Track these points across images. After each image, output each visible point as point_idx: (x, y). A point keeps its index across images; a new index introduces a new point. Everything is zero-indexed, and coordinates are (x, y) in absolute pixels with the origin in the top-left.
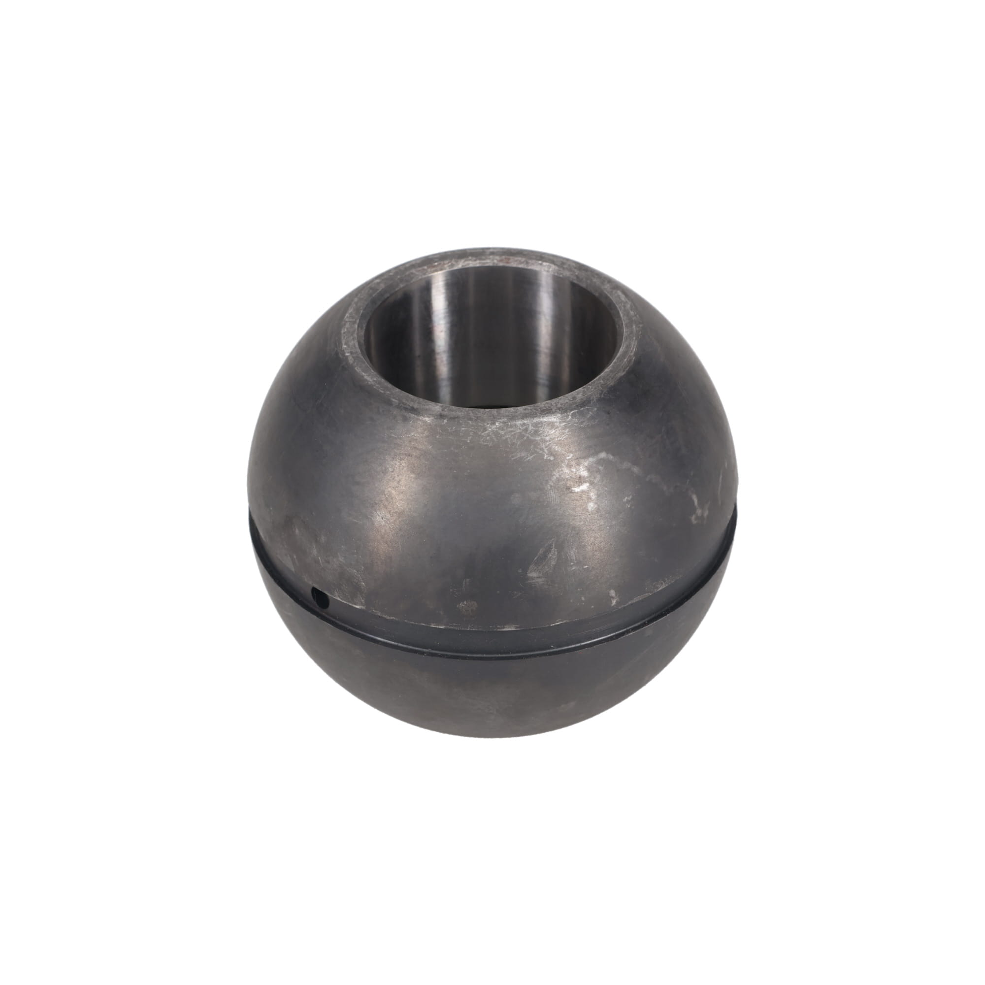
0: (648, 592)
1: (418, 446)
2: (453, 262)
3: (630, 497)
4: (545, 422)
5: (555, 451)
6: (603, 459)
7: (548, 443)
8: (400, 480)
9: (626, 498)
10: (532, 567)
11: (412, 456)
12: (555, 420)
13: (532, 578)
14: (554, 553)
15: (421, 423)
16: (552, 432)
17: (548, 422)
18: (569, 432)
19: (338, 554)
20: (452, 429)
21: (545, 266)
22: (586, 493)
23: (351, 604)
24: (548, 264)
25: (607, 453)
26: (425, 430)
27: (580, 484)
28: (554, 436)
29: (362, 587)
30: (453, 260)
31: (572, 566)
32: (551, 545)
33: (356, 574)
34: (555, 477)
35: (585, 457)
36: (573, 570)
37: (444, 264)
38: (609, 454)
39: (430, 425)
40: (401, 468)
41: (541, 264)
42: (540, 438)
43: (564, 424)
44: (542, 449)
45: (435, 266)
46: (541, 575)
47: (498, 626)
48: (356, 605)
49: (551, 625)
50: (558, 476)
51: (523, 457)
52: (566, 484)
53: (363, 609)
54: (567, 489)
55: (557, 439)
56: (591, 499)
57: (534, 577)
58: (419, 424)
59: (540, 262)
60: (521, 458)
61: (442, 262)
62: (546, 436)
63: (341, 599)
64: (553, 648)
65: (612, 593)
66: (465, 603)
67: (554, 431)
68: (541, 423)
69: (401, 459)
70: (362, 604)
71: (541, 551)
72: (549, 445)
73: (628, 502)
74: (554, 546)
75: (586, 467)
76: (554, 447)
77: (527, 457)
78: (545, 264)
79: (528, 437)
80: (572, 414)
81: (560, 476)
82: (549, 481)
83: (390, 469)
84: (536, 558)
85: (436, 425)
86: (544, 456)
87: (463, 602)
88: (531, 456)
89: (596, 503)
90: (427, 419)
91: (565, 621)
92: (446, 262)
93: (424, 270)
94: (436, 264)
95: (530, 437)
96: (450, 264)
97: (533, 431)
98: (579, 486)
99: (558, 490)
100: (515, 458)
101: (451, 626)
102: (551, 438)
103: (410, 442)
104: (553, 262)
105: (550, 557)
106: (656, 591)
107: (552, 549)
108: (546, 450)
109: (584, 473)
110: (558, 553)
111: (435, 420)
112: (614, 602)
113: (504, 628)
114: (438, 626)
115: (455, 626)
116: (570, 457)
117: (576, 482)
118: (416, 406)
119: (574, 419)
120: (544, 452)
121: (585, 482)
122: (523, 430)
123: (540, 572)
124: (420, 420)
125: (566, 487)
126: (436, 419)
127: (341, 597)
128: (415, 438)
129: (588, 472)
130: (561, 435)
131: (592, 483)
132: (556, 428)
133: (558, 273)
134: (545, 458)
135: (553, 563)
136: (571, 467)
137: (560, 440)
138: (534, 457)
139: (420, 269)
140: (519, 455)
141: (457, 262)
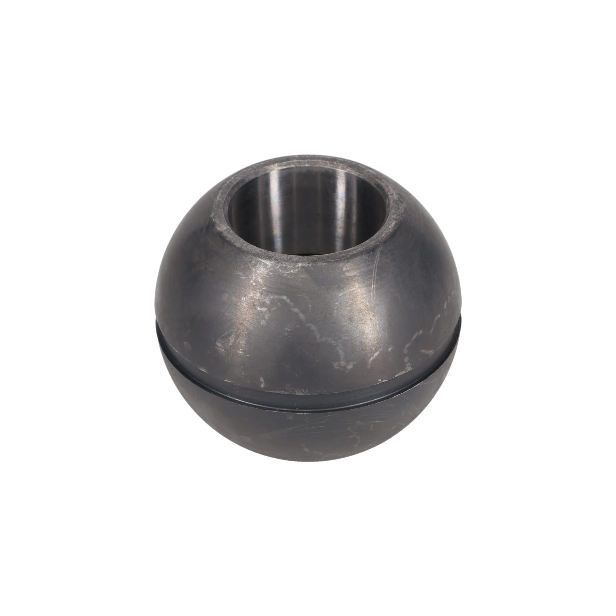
0: (288, 392)
2: (345, 167)
3: (290, 330)
4: (263, 262)
5: (258, 281)
6: (283, 300)
7: (257, 275)
9: (287, 329)
10: (220, 340)
12: (269, 264)
13: (218, 346)
14: (233, 338)
16: (263, 270)
17: (265, 263)
18: (272, 274)
22: (263, 314)
25: (288, 298)
27: (262, 307)
28: (262, 273)
30: (346, 166)
31: (240, 351)
32: (233, 332)
34: (250, 295)
35: (273, 293)
36: (240, 354)
37: (339, 165)
38: (288, 299)
42: (255, 270)
43: (273, 269)
44: (252, 276)
45: (334, 164)
46: (223, 347)
47: (198, 366)
49: (224, 380)
50: (252, 295)
51: (240, 275)
52: (254, 302)
54: (253, 305)
55: (263, 275)
56: (264, 318)
57: (219, 347)
60: (239, 275)
61: (339, 164)
62: (259, 270)
64: (229, 396)
65: (262, 380)
67: (264, 270)
68: (261, 262)
71: (226, 334)
72: (257, 276)
73: (287, 331)
74: (234, 334)
75: (271, 299)
76: (259, 278)
77: (242, 277)
79: (249, 266)
80: (281, 266)
81: (253, 296)
82: (246, 296)
84: (222, 336)
86: (251, 280)
88: (245, 277)
89: (266, 322)
91: (231, 382)
92: (341, 165)
93: (326, 163)
94: (335, 163)
95: (251, 267)
96: (343, 167)
97: (254, 264)
98: (261, 307)
99: (248, 303)
100: (236, 274)
102: (260, 273)
105: (230, 340)
106: (294, 394)
107: (232, 335)
108: (254, 278)
109: (268, 302)
110: (235, 339)
112: (262, 386)
113: (201, 368)
116: (264, 289)
117: (261, 304)
119: (280, 269)
120: (252, 278)
121: (266, 307)
122: (249, 261)
123: (222, 345)
125: (253, 304)
129: (270, 302)
130: (267, 274)
131: (269, 310)
132: (267, 269)
134: (251, 282)
135: (231, 343)
136: (261, 294)
137: (264, 276)
138: (246, 278)
139: (325, 161)
140: (239, 273)
141: (347, 167)
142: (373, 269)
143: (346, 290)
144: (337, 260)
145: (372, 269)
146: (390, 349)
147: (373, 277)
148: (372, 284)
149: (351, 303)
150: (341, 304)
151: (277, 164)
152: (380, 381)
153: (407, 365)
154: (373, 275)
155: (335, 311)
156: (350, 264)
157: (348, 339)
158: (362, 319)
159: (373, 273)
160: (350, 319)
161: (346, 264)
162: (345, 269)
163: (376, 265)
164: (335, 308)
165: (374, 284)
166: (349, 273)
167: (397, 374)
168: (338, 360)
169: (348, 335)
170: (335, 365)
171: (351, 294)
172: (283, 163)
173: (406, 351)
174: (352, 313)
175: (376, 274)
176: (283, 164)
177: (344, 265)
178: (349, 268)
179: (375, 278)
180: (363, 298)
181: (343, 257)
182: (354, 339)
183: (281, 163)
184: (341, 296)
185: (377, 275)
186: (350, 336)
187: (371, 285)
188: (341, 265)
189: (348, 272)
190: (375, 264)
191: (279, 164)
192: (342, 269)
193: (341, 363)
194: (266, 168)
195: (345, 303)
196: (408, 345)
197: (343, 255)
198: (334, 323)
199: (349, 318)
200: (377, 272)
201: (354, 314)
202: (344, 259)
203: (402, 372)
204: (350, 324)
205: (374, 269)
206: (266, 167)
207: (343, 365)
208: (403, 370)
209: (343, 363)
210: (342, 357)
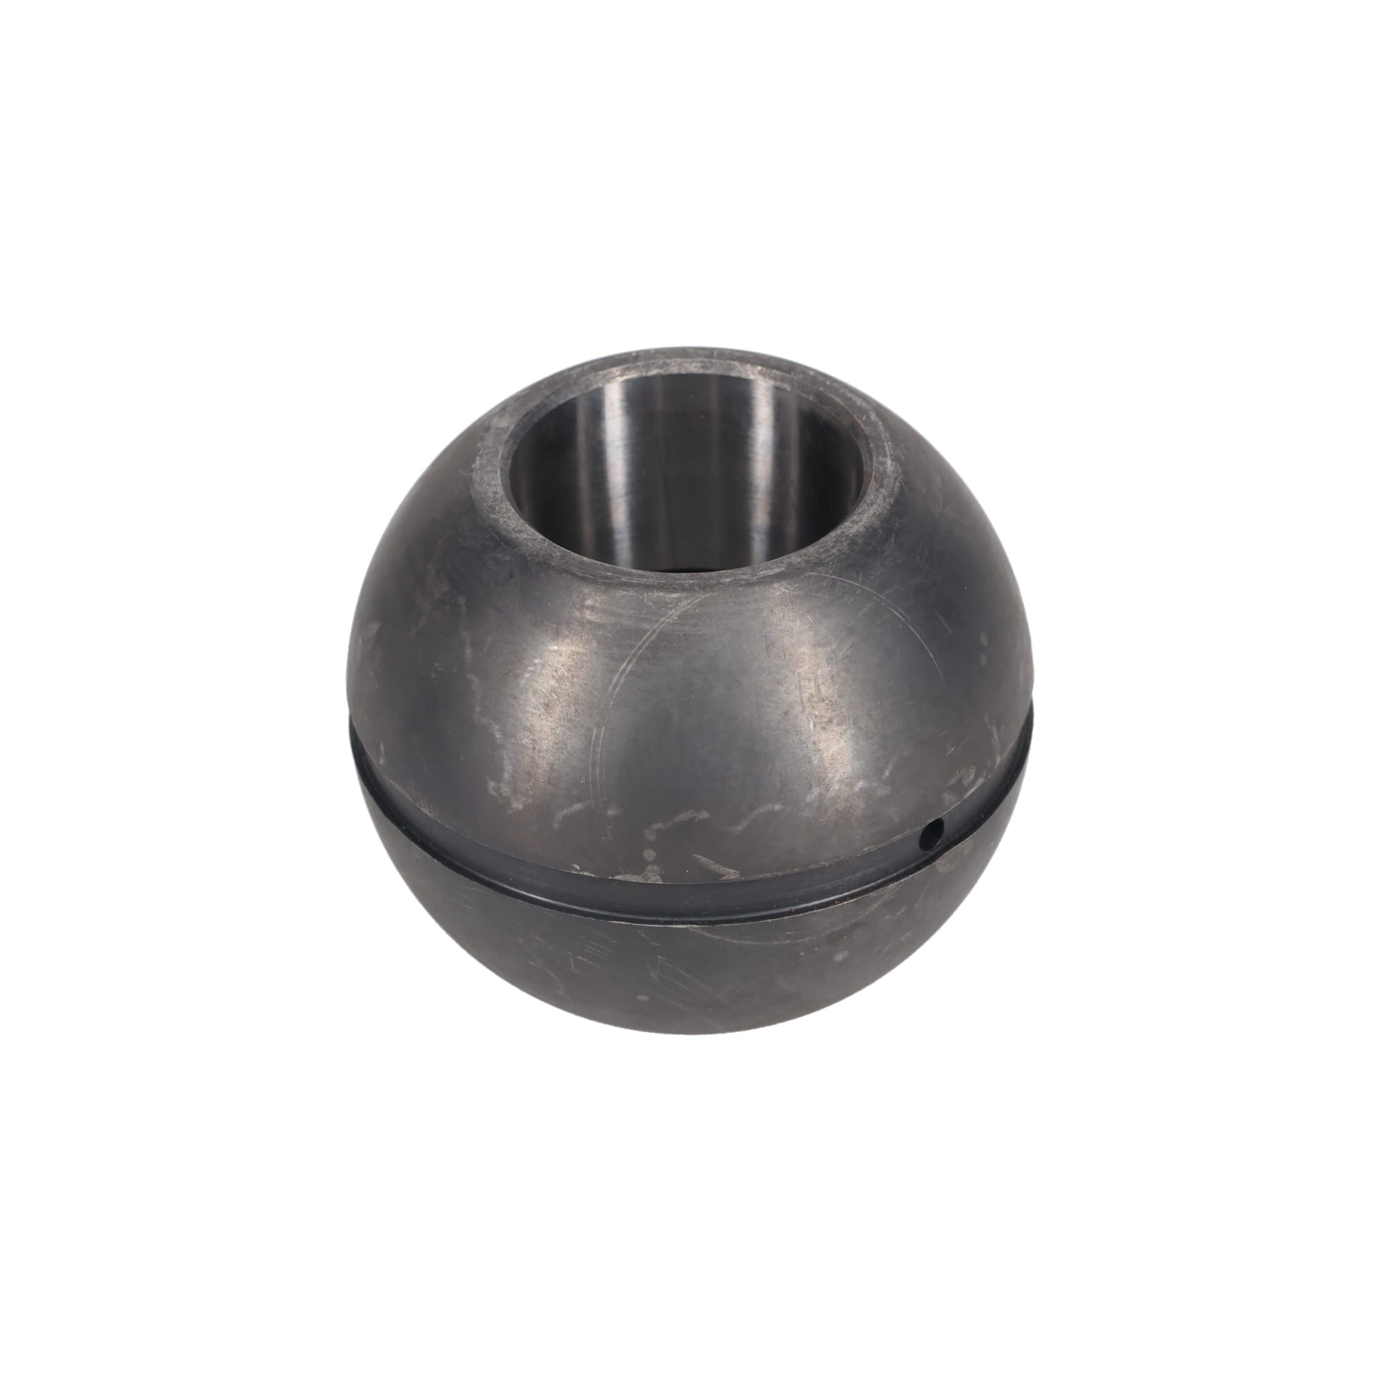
142: (649, 631)
143: (568, 643)
144: (588, 576)
145: (646, 631)
146: (611, 812)
147: (636, 648)
148: (626, 661)
149: (564, 675)
150: (543, 666)
151: (759, 368)
152: (576, 870)
153: (649, 867)
154: (640, 643)
155: (527, 675)
156: (606, 597)
157: (527, 745)
158: (571, 719)
159: (643, 640)
160: (547, 705)
161: (598, 594)
162: (589, 602)
163: (658, 627)
164: (530, 669)
165: (629, 662)
166: (593, 613)
167: (621, 874)
168: (499, 779)
169: (531, 737)
170: (492, 784)
171: (572, 657)
172: (774, 371)
173: (651, 837)
174: (555, 697)
175: (647, 644)
176: (772, 375)
177: (594, 593)
178: (597, 605)
179: (640, 652)
180: (594, 677)
181: (607, 577)
182: (539, 751)
183: (769, 371)
184: (550, 651)
185: (648, 647)
186: (534, 740)
187: (623, 661)
188: (586, 590)
189: (592, 611)
190: (659, 623)
191: (764, 369)
192: (584, 600)
193: (501, 788)
194: (734, 365)
195: (551, 669)
196: (658, 826)
197: (610, 574)
198: (515, 698)
199: (545, 703)
200: (651, 642)
201: (559, 700)
202: (602, 581)
203: (635, 876)
204: (542, 717)
205: (649, 633)
206: (737, 363)
207: (505, 794)
208: (638, 874)
209: (506, 790)
210: (506, 776)
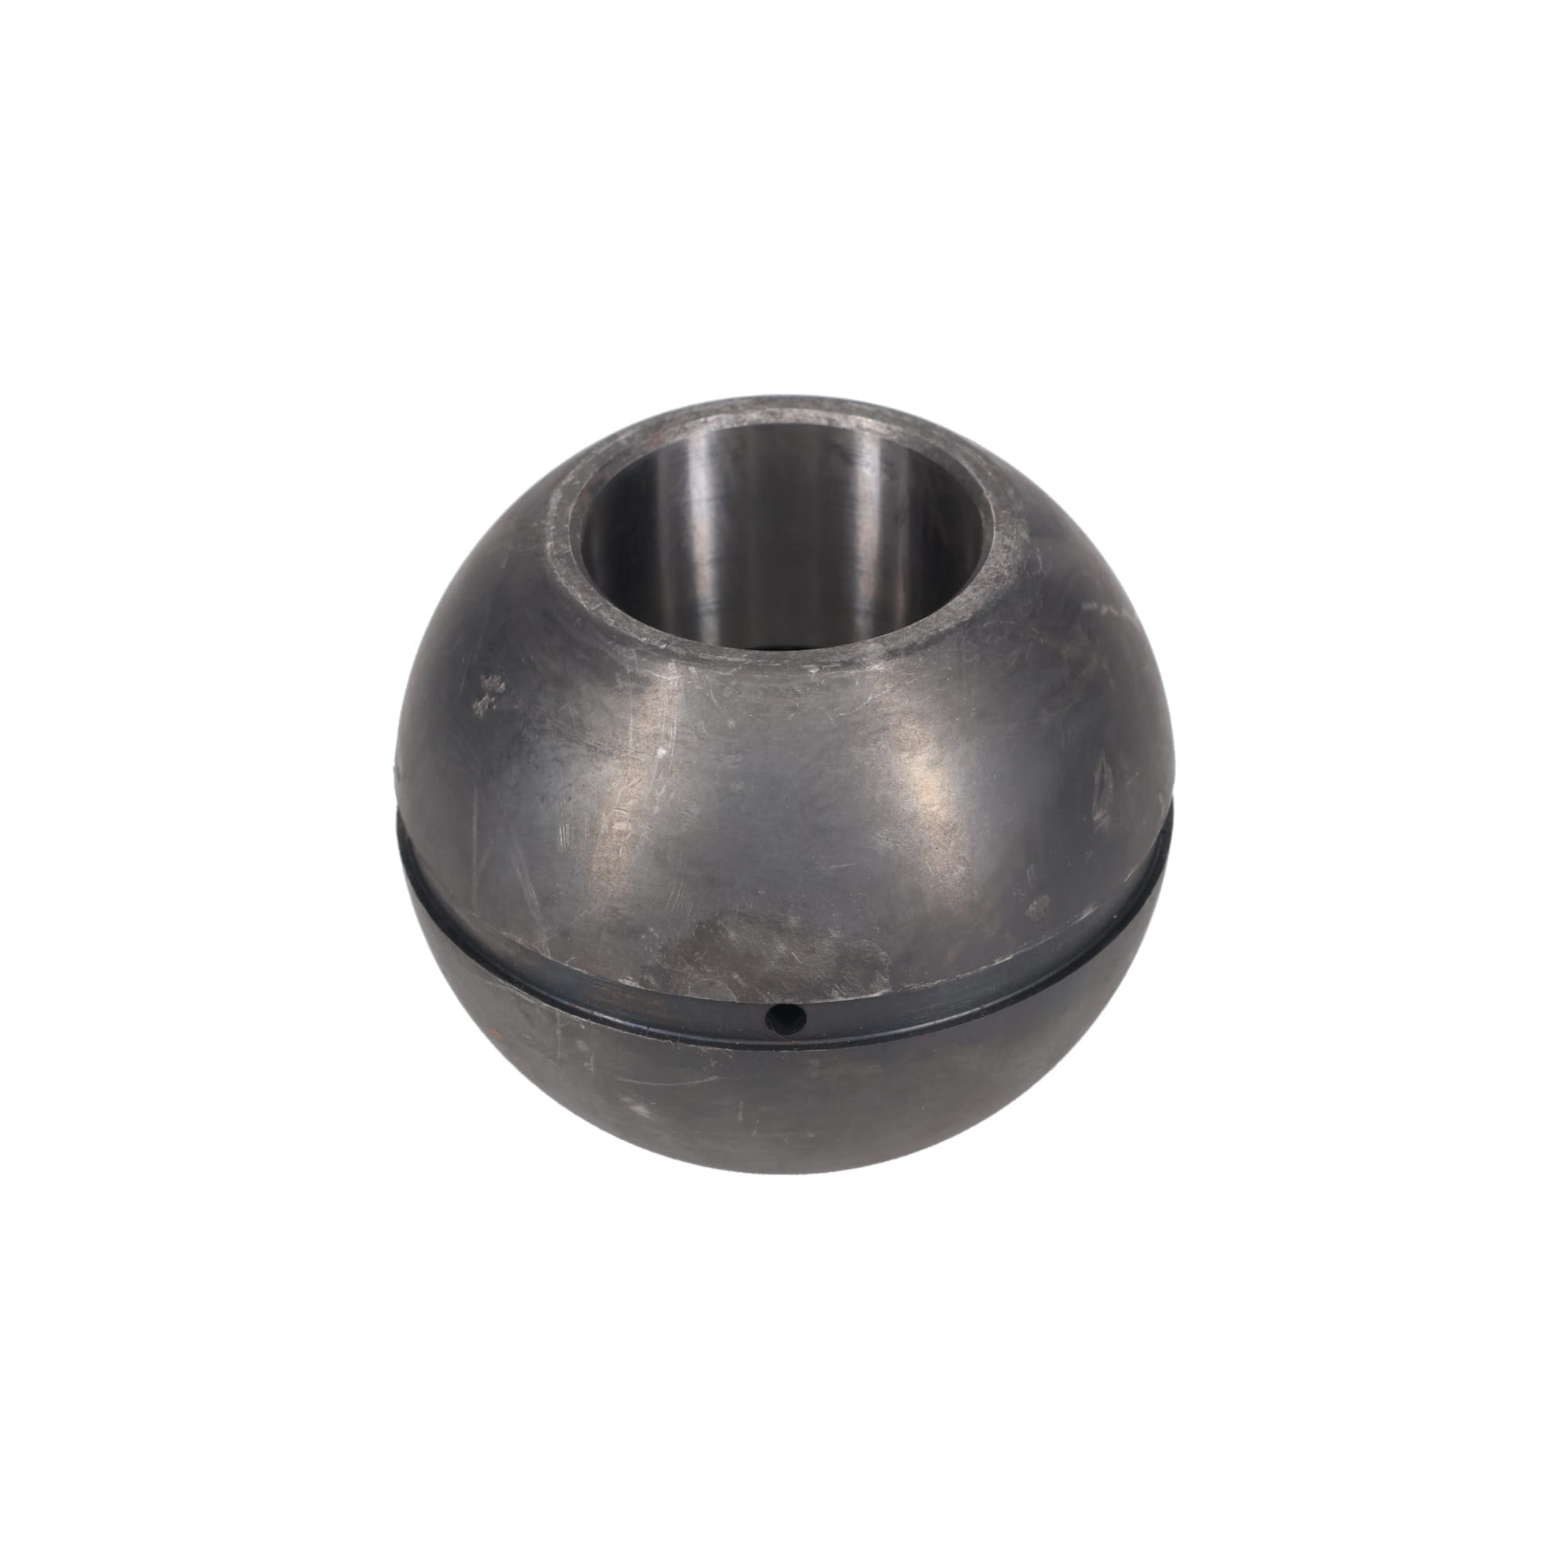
1: (889, 710)
8: (889, 771)
10: (1096, 804)
11: (888, 729)
15: (872, 677)
19: (829, 929)
20: (919, 662)
21: (712, 422)
23: (864, 997)
24: (714, 417)
26: (885, 683)
29: (883, 960)
33: (867, 944)
39: (886, 673)
40: (882, 753)
41: (705, 422)
47: (1076, 916)
48: (873, 993)
53: (889, 993)
58: (870, 679)
59: (702, 420)
63: (846, 997)
66: (1035, 903)
69: (875, 741)
70: (885, 986)
78: (710, 419)
83: (866, 763)
85: (895, 669)
87: (1032, 903)
90: (876, 667)
101: (1020, 949)
103: (874, 710)
104: (718, 412)
111: (889, 662)
113: (1082, 916)
114: (1005, 958)
115: (1027, 946)
118: (845, 658)
124: (869, 673)
126: (887, 660)
127: (845, 994)
128: (877, 701)
133: (737, 423)
